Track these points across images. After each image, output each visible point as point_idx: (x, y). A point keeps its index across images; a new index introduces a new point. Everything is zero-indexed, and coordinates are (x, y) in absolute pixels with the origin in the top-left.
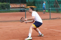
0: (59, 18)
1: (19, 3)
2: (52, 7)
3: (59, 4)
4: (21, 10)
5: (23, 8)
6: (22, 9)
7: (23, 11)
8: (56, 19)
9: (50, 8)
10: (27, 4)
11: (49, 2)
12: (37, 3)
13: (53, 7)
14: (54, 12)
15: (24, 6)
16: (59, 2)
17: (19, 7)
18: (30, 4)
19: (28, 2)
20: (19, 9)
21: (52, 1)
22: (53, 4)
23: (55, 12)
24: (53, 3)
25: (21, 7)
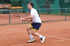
0: (50, 21)
1: (2, 3)
2: (42, 7)
3: (50, 3)
4: (4, 12)
5: (7, 9)
6: (5, 10)
7: (7, 12)
8: (46, 22)
9: (40, 9)
10: (12, 4)
11: (38, 2)
12: (24, 3)
13: (44, 7)
14: (44, 14)
15: (8, 6)
16: (50, 2)
17: (2, 8)
18: (15, 4)
19: (13, 2)
20: (2, 10)
21: (42, 1)
22: (44, 4)
23: (46, 13)
24: (44, 2)
25: (4, 7)
